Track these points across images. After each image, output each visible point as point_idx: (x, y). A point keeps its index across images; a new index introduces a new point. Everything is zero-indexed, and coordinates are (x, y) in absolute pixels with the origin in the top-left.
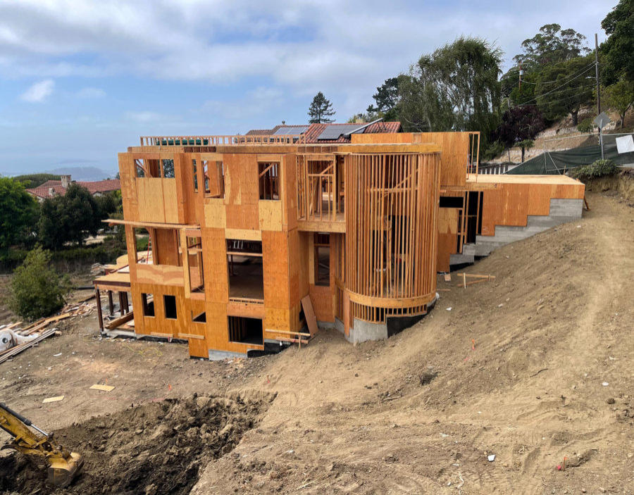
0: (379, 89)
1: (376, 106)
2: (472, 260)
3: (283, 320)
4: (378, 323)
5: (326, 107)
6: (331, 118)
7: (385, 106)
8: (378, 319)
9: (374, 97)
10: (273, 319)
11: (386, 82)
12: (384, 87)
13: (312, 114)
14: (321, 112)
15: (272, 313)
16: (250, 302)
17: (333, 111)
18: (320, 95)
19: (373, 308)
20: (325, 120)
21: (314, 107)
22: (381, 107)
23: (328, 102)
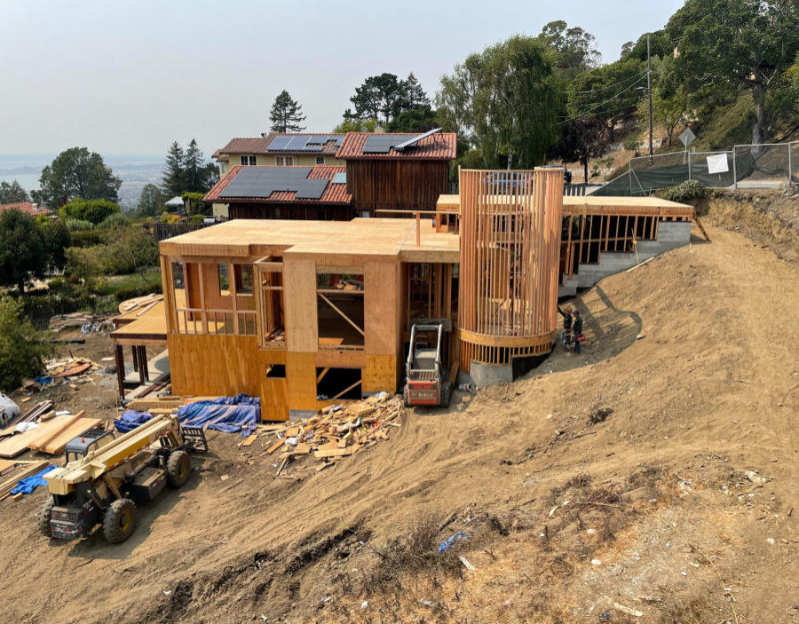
0: (358, 90)
1: (354, 112)
2: (574, 292)
3: (388, 369)
4: (501, 365)
5: (293, 111)
6: (300, 124)
7: (366, 112)
8: (501, 361)
9: (352, 100)
10: (375, 367)
11: (367, 82)
12: (364, 87)
13: (274, 119)
14: (287, 116)
15: (374, 360)
16: (347, 349)
17: (302, 116)
18: (285, 94)
19: (496, 349)
20: (293, 127)
21: (277, 109)
22: (360, 111)
23: (295, 104)
